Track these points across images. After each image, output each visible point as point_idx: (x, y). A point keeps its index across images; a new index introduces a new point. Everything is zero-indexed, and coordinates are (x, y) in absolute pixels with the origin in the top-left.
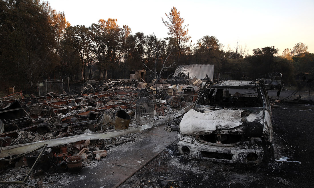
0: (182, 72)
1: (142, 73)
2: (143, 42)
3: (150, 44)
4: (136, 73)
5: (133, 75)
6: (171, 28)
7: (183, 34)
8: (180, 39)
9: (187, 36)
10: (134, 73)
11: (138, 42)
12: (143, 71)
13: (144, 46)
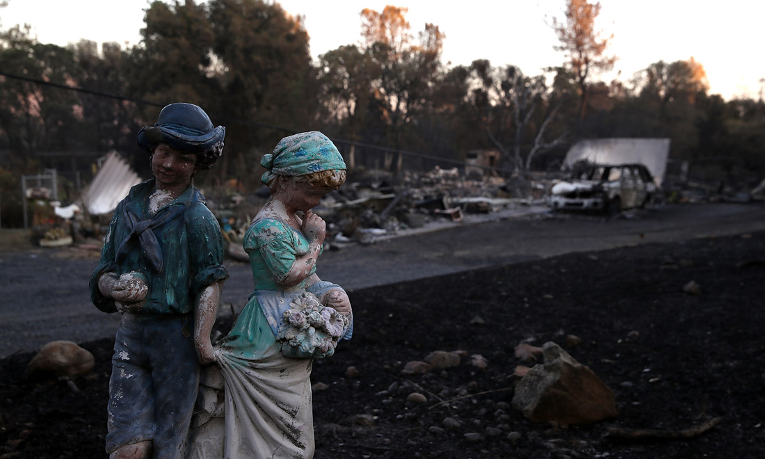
0: (583, 157)
1: (492, 158)
2: (488, 82)
3: (506, 86)
4: (480, 157)
5: (473, 162)
6: (562, 31)
7: (598, 49)
8: (587, 61)
9: (606, 54)
10: (474, 156)
11: (475, 83)
12: (492, 153)
13: (492, 93)
